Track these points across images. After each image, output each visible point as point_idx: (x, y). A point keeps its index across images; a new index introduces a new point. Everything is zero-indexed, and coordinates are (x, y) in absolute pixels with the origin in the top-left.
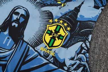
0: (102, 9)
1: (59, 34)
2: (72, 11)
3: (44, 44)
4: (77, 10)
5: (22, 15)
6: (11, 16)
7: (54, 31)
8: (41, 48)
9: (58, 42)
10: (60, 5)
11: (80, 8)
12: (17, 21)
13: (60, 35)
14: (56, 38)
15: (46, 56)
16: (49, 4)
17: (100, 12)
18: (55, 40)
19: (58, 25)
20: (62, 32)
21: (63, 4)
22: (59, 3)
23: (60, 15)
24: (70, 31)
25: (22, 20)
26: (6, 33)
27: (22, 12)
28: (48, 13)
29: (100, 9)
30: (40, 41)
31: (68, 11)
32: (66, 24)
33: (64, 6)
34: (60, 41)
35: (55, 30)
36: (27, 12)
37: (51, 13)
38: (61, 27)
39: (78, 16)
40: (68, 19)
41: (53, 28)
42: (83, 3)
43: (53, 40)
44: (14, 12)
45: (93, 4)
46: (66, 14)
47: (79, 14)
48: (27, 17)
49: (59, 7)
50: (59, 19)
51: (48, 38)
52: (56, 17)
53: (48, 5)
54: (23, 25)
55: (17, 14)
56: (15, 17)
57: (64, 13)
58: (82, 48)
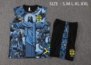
3: (38, 21)
4: (41, 11)
8: (38, 22)
9: (40, 20)
12: (30, 19)
15: (39, 23)
20: (40, 17)
24: (42, 16)
25: (31, 18)
26: (30, 22)
30: (37, 21)
36: (31, 16)
39: (42, 13)
40: (40, 14)
41: (38, 17)
44: (29, 17)
46: (39, 13)
48: (32, 17)
50: (38, 15)
51: (38, 20)
54: (32, 19)
55: (30, 17)
56: (29, 18)
58: (45, 19)
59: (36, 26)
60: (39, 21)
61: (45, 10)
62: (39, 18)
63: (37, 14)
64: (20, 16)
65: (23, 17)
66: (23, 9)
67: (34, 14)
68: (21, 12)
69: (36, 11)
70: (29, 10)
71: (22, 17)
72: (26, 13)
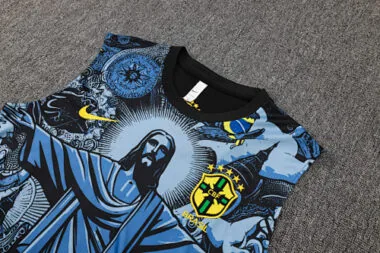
0: (310, 164)
1: (221, 193)
2: (253, 156)
3: (191, 206)
4: (264, 156)
5: (162, 147)
6: (142, 145)
7: (212, 187)
8: (185, 213)
9: (216, 208)
10: (234, 141)
11: (269, 153)
12: (152, 155)
13: (223, 196)
14: (215, 201)
15: (190, 229)
16: (214, 135)
17: (305, 169)
18: (212, 203)
19: (222, 177)
20: (227, 192)
21: (238, 142)
22: (232, 137)
23: (231, 161)
25: (160, 155)
26: (130, 173)
27: (163, 141)
28: (208, 152)
29: (307, 162)
30: (184, 199)
31: (245, 154)
32: (237, 179)
33: (240, 144)
34: (221, 206)
35: (215, 186)
36: (172, 142)
37: (214, 152)
38: (227, 181)
39: (263, 168)
40: (244, 171)
41: (212, 181)
42: (275, 145)
43: (207, 202)
45: (294, 150)
46: (240, 160)
47: (266, 164)
49: (230, 144)
50: (226, 167)
51: (199, 196)
52: (222, 162)
53: (211, 138)
56: (149, 148)
57: (237, 156)
58: (258, 228)
59: (149, 233)
60: (202, 210)
61: (300, 157)
62: (217, 189)
63: (224, 152)
64: (108, 93)
65: (119, 115)
66: (159, 69)
67: (206, 137)
68: (131, 75)
69: (227, 125)
70: (191, 97)
71: (112, 111)
72: (158, 104)
